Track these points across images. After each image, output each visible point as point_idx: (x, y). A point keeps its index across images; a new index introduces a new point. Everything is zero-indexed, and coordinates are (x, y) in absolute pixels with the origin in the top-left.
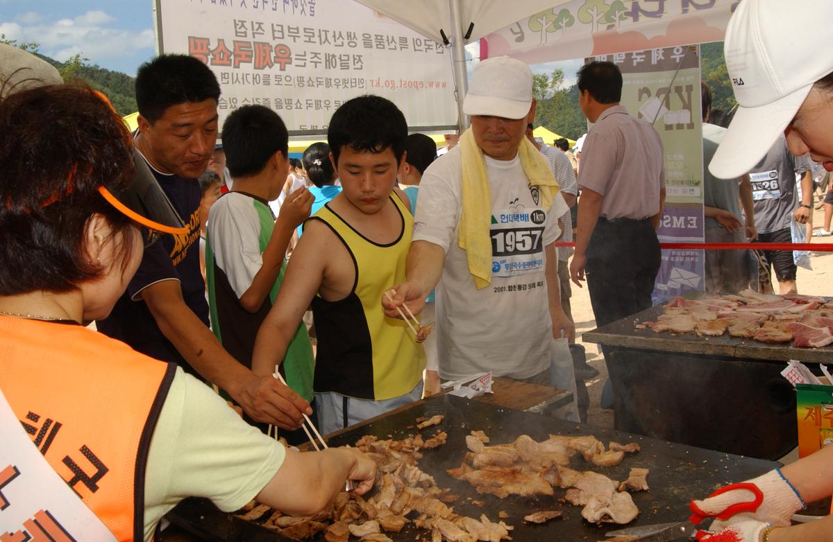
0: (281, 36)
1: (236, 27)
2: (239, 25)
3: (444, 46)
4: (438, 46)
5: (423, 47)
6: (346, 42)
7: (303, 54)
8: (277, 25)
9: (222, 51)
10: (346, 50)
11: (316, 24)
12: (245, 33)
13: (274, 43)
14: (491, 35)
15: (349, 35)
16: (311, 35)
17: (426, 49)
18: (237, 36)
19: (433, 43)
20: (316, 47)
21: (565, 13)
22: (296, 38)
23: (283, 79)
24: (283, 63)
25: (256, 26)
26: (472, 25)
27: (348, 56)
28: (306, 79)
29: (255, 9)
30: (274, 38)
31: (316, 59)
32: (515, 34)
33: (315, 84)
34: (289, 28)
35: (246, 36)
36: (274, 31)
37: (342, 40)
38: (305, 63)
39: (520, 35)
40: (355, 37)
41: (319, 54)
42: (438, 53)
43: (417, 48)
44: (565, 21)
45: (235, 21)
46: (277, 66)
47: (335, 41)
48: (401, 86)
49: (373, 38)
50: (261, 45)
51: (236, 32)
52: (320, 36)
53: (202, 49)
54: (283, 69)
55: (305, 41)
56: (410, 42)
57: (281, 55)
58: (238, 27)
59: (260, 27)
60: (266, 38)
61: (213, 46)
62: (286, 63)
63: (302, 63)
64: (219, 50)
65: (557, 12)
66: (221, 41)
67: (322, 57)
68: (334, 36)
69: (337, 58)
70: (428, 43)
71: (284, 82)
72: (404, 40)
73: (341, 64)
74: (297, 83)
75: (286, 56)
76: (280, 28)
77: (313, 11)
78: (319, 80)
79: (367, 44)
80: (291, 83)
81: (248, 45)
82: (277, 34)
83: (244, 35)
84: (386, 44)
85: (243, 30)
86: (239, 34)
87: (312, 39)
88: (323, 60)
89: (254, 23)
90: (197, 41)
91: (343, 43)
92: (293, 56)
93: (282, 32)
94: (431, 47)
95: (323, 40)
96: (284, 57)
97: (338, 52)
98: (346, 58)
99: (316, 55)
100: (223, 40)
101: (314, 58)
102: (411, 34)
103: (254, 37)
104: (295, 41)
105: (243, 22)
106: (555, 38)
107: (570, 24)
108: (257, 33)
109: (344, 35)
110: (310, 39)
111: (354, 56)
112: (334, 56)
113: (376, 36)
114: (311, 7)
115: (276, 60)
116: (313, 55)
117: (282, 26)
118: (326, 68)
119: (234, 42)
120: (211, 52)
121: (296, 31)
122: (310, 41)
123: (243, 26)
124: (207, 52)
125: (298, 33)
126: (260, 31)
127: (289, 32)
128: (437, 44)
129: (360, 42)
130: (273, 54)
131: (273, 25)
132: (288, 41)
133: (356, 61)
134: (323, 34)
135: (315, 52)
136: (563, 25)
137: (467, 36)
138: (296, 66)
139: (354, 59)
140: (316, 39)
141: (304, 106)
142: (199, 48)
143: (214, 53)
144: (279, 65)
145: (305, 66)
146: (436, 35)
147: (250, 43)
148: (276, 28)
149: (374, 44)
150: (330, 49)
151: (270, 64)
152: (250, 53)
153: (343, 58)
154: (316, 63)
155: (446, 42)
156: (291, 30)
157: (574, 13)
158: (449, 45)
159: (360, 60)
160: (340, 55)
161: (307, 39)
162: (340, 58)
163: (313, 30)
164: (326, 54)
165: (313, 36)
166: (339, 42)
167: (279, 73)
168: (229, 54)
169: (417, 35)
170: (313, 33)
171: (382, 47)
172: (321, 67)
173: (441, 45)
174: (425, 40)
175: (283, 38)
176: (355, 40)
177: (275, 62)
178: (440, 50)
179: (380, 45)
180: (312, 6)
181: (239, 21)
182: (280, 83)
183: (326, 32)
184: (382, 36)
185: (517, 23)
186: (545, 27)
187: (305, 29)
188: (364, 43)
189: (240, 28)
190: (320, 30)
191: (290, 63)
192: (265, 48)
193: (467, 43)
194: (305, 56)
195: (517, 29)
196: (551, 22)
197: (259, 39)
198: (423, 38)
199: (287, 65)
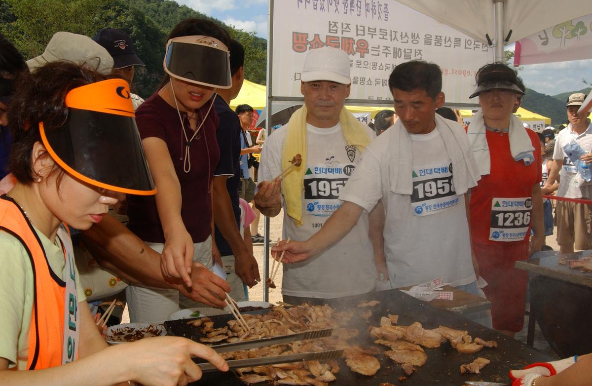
0: (363, 34)
1: (330, 27)
2: (332, 25)
3: (488, 46)
4: (484, 46)
5: (472, 46)
6: (410, 40)
7: (377, 47)
8: (360, 26)
9: (317, 42)
10: (410, 45)
11: (388, 26)
12: (336, 30)
13: (356, 39)
14: (524, 40)
15: (413, 36)
16: (385, 34)
17: (474, 47)
18: (330, 32)
19: (481, 44)
20: (388, 43)
21: (581, 24)
22: (374, 36)
23: (362, 63)
24: (362, 54)
25: (345, 26)
26: (511, 31)
27: (411, 50)
28: (379, 65)
29: (345, 15)
30: (357, 35)
31: (386, 51)
32: (542, 39)
33: (384, 68)
34: (369, 28)
35: (336, 33)
36: (357, 30)
37: (408, 39)
38: (379, 53)
39: (545, 40)
40: (418, 36)
41: (389, 47)
42: (483, 51)
43: (467, 46)
44: (580, 31)
45: (330, 22)
46: (358, 54)
47: (402, 39)
48: (453, 73)
49: (433, 38)
50: (347, 40)
51: (330, 30)
52: (391, 35)
53: (302, 40)
54: (362, 56)
55: (380, 38)
56: (463, 43)
57: (362, 47)
58: (331, 26)
59: (348, 27)
60: (352, 34)
61: (310, 39)
62: (364, 52)
63: (376, 53)
64: (314, 42)
65: (575, 23)
66: (317, 36)
67: (392, 50)
68: (401, 36)
69: (402, 51)
70: (476, 43)
71: (363, 65)
72: (458, 41)
73: (405, 55)
74: (372, 66)
75: (365, 47)
76: (362, 28)
77: (387, 18)
78: (387, 66)
79: (428, 41)
80: (368, 66)
81: (337, 39)
82: (360, 32)
83: (335, 32)
84: (443, 42)
85: (335, 28)
86: (331, 31)
87: (385, 37)
88: (392, 52)
89: (344, 25)
90: (298, 35)
91: (407, 41)
92: (370, 48)
93: (364, 31)
94: (478, 46)
95: (393, 38)
96: (363, 48)
97: (403, 47)
98: (409, 51)
99: (387, 48)
100: (318, 35)
101: (385, 50)
102: (463, 37)
103: (342, 34)
104: (372, 38)
105: (335, 23)
106: (571, 43)
107: (583, 33)
108: (345, 31)
109: (410, 35)
110: (383, 37)
111: (415, 50)
112: (400, 50)
113: (437, 36)
114: (385, 15)
115: (358, 50)
116: (385, 48)
117: (364, 27)
118: (394, 57)
119: (327, 36)
120: (308, 43)
121: (374, 31)
122: (383, 38)
123: (335, 25)
124: (306, 43)
125: (375, 32)
126: (348, 29)
127: (369, 31)
128: (483, 44)
129: (422, 40)
130: (355, 46)
131: (357, 26)
132: (367, 38)
133: (417, 54)
134: (393, 34)
135: (387, 46)
136: (578, 34)
137: (507, 40)
138: (372, 55)
139: (416, 52)
140: (388, 37)
141: (374, 82)
142: (300, 39)
143: (312, 43)
144: (359, 53)
145: (378, 55)
146: (482, 38)
147: (339, 37)
148: (359, 28)
149: (433, 42)
150: (398, 44)
151: (353, 53)
152: (338, 45)
153: (407, 51)
154: (387, 53)
155: (490, 43)
156: (370, 30)
157: (587, 25)
158: (493, 45)
159: (420, 53)
160: (405, 49)
161: (382, 36)
162: (405, 51)
163: (386, 30)
164: (394, 48)
165: (386, 35)
166: (405, 40)
167: (359, 59)
168: (322, 44)
169: (468, 38)
170: (386, 33)
171: (439, 44)
172: (390, 56)
173: (486, 45)
174: (475, 41)
175: (364, 35)
176: (418, 39)
177: (356, 51)
178: (485, 49)
179: (438, 43)
180: (387, 14)
181: (333, 22)
182: (360, 66)
183: (396, 32)
184: (441, 37)
185: (544, 31)
186: (564, 35)
187: (381, 30)
188: (425, 41)
189: (333, 27)
190: (391, 31)
191: (368, 53)
192: (349, 41)
193: (506, 45)
194: (379, 48)
195: (543, 36)
196: (569, 32)
197: (346, 35)
198: (473, 40)
199: (365, 54)
